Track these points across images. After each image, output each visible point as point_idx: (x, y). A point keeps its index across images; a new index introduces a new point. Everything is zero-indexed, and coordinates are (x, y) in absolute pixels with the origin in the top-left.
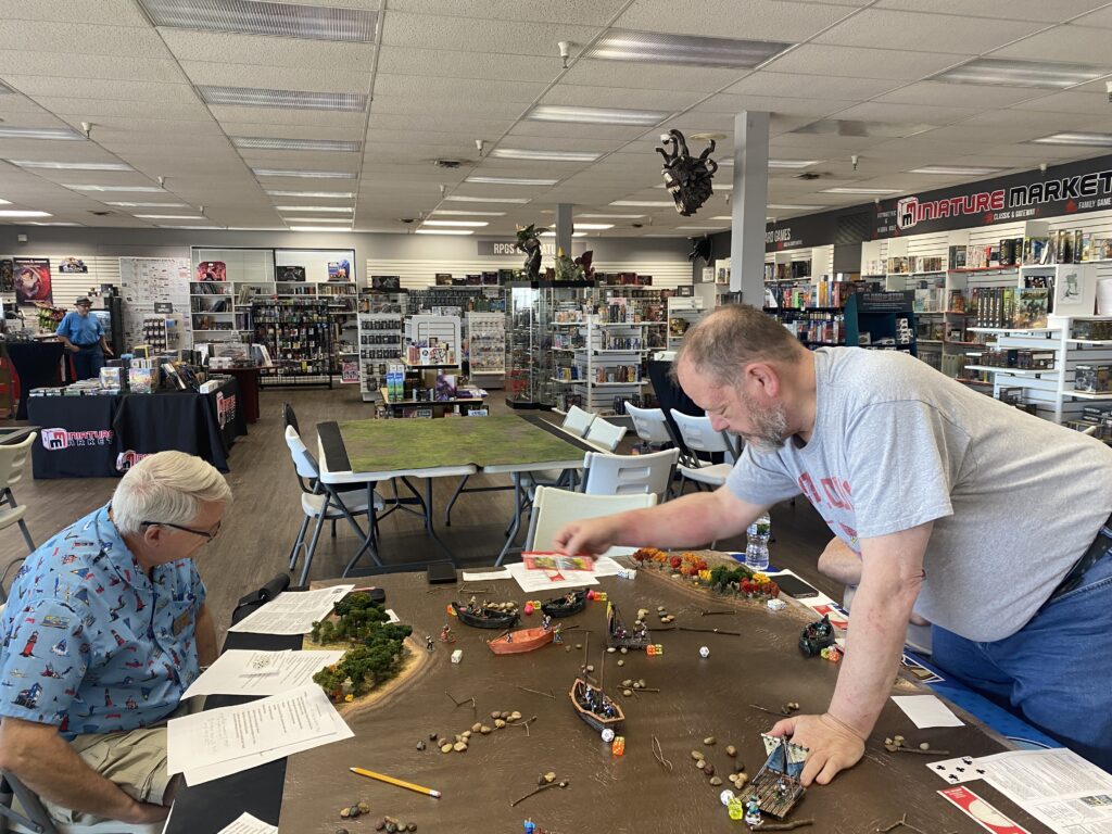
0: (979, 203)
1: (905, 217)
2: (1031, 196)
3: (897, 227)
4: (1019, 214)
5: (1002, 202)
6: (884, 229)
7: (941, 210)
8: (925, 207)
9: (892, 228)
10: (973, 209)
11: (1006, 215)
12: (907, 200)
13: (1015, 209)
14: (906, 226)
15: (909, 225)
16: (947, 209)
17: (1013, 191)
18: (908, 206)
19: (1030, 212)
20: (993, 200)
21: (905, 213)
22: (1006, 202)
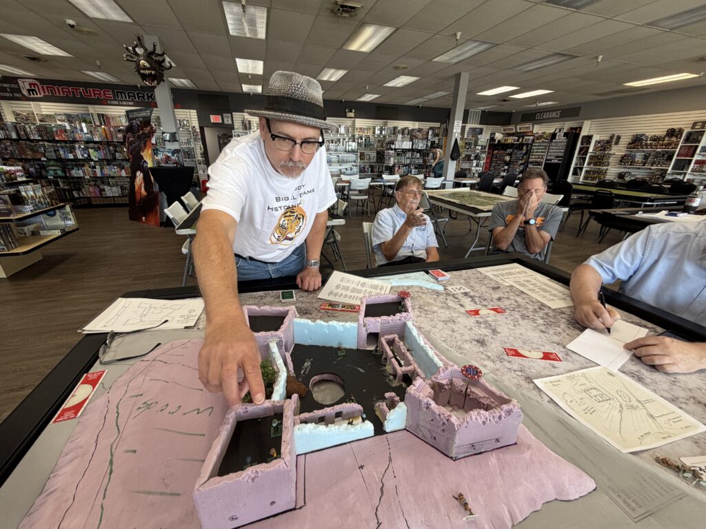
0: (95, 94)
1: (29, 90)
2: (129, 97)
3: (23, 95)
4: (124, 103)
5: (112, 96)
6: (8, 95)
7: (63, 92)
8: (47, 88)
9: (17, 95)
10: (91, 95)
11: (116, 103)
12: (27, 80)
13: (121, 101)
14: (32, 96)
15: (36, 96)
16: (69, 92)
17: (117, 92)
18: (30, 84)
19: (130, 103)
20: (105, 94)
21: (29, 88)
22: (114, 97)
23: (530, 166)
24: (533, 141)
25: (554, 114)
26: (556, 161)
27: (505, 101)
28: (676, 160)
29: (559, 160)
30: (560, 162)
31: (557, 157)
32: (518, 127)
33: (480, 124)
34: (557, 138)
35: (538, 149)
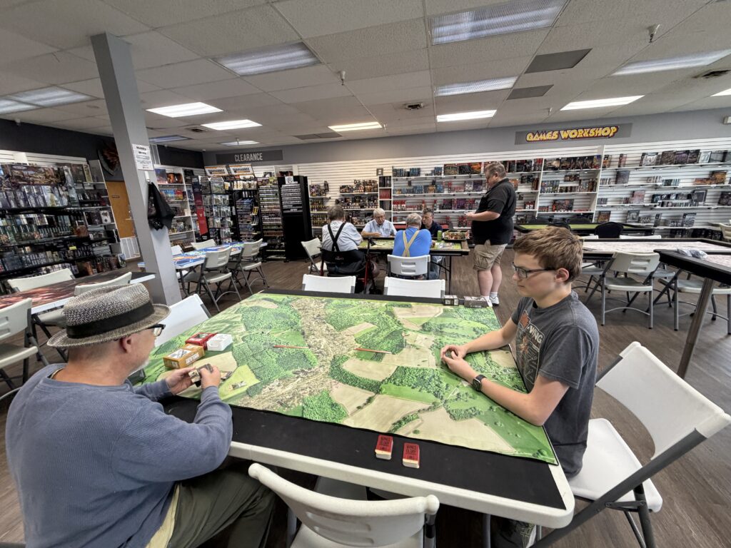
23: (266, 217)
24: (258, 186)
25: (255, 157)
26: (295, 210)
27: (196, 130)
28: (380, 201)
29: (298, 209)
30: (301, 211)
31: (294, 205)
32: (231, 168)
33: (162, 164)
34: (287, 182)
35: (267, 197)
